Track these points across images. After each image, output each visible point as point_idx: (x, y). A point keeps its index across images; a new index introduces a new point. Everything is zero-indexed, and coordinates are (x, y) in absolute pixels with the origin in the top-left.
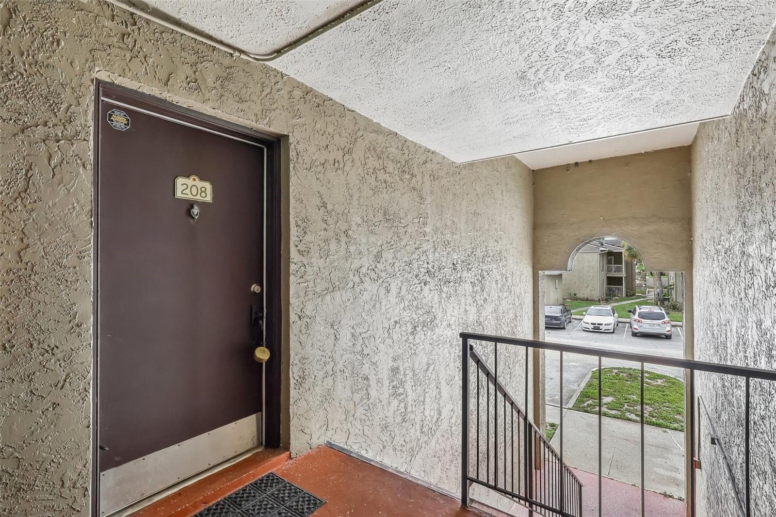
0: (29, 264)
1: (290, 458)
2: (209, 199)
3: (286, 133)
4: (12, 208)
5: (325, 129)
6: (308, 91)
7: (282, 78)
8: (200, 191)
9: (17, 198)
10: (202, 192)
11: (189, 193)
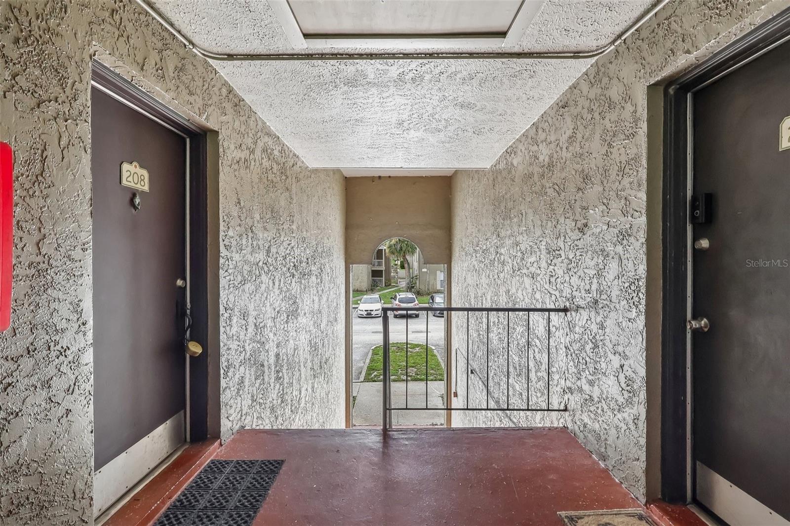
0: (46, 257)
1: (221, 445)
2: (146, 188)
3: (216, 129)
4: (31, 192)
5: (239, 129)
6: (230, 91)
7: (216, 75)
8: (140, 180)
9: (35, 181)
10: (142, 180)
11: (132, 181)
